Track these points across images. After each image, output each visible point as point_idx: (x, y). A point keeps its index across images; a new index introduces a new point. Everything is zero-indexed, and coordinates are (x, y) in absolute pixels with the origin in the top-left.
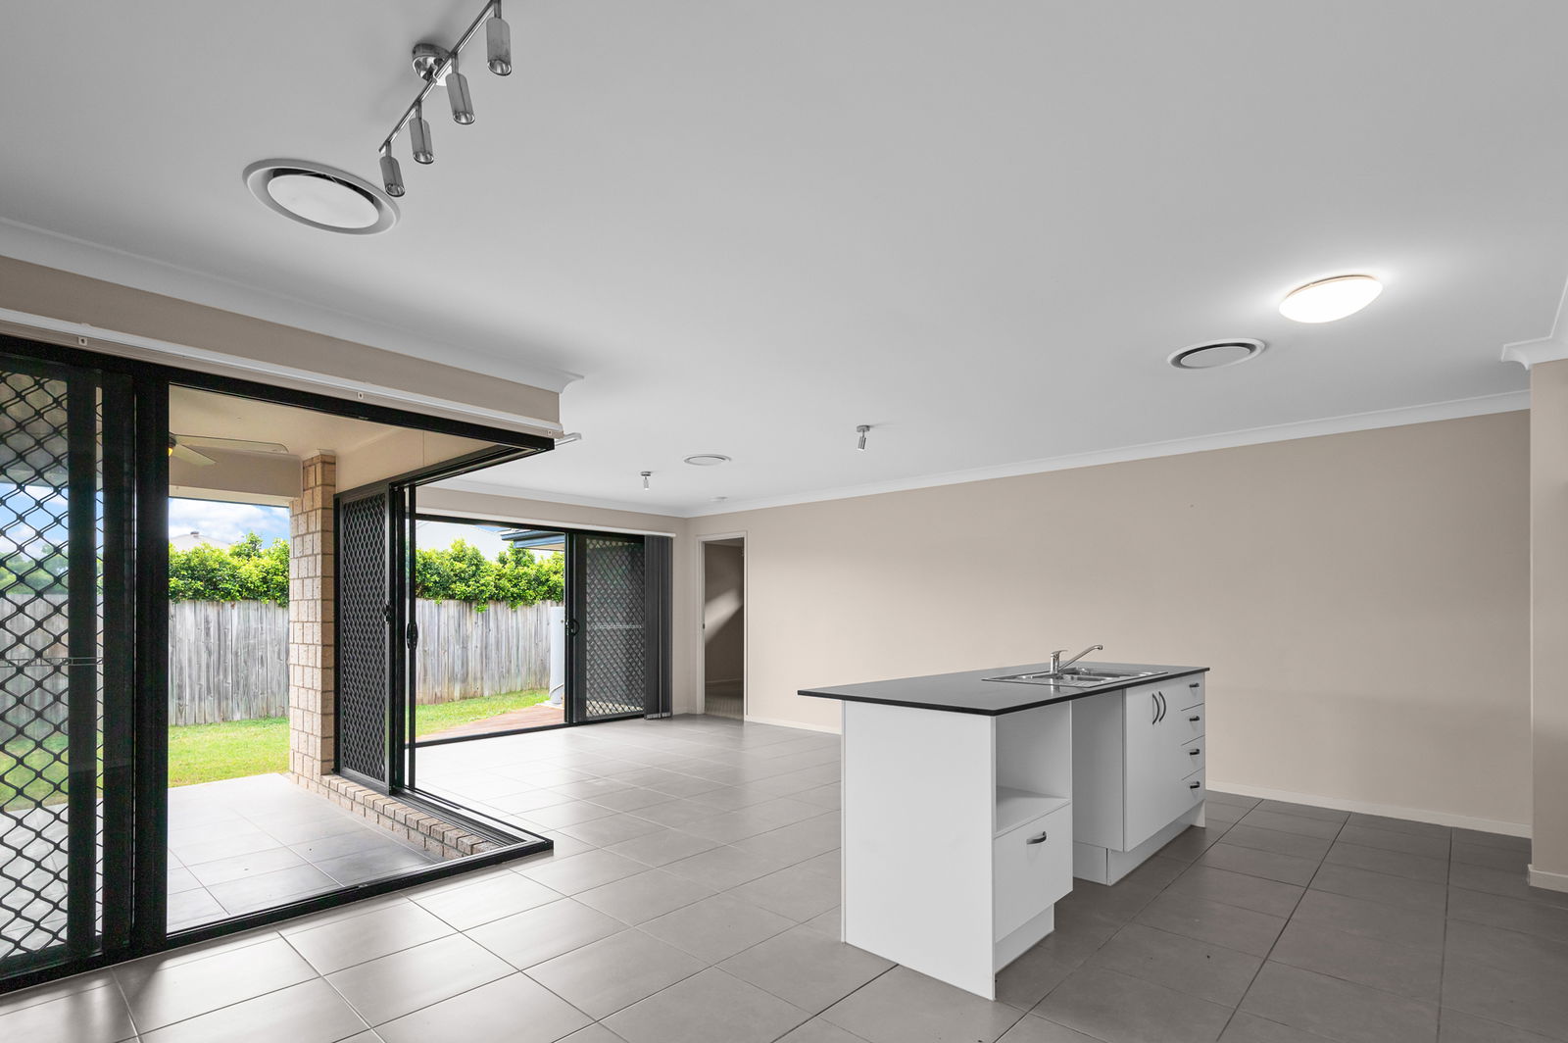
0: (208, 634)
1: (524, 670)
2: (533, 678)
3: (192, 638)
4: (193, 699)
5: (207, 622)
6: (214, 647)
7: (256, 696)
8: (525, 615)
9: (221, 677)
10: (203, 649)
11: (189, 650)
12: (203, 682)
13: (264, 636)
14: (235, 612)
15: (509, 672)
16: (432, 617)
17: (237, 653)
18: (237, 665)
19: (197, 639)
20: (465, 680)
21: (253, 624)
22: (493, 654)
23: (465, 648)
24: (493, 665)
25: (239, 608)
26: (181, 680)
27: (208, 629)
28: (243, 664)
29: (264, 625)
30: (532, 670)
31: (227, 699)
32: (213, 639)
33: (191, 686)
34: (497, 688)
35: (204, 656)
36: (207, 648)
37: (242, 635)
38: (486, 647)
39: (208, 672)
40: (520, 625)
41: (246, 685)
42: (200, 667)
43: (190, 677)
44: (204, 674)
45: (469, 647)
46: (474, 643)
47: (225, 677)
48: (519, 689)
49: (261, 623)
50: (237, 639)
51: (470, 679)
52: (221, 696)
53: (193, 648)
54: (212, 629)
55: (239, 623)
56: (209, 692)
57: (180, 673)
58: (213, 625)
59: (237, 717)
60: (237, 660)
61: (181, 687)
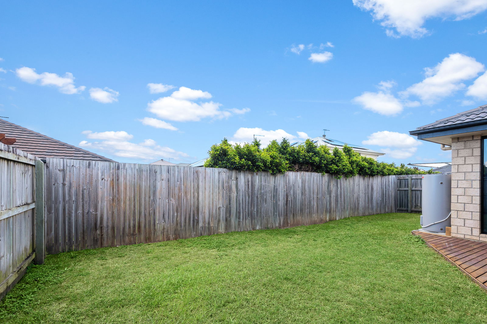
0: (248, 187)
1: (349, 209)
2: (352, 212)
3: (243, 189)
4: (243, 219)
5: (248, 182)
6: (250, 194)
7: (264, 218)
8: (349, 182)
9: (253, 208)
10: (247, 195)
11: (242, 195)
12: (247, 211)
13: (266, 189)
14: (257, 177)
15: (344, 208)
16: (320, 181)
17: (257, 197)
19: (245, 190)
20: (330, 212)
21: (263, 183)
22: (339, 200)
23: (330, 197)
24: (339, 205)
25: (259, 176)
26: (240, 210)
27: (248, 185)
28: (259, 202)
30: (352, 207)
31: (254, 219)
32: (250, 190)
33: (243, 212)
34: (340, 216)
35: (247, 198)
36: (248, 194)
37: (259, 188)
38: (337, 196)
39: (248, 206)
40: (348, 186)
41: (260, 212)
42: (246, 203)
43: (242, 208)
44: (247, 206)
45: (332, 196)
46: (333, 194)
47: (254, 209)
48: (347, 217)
49: (266, 183)
50: (258, 190)
51: (332, 211)
52: (252, 218)
54: (250, 185)
55: (259, 182)
56: (248, 216)
57: (239, 207)
58: (250, 183)
59: (258, 228)
60: (257, 200)
61: (239, 213)
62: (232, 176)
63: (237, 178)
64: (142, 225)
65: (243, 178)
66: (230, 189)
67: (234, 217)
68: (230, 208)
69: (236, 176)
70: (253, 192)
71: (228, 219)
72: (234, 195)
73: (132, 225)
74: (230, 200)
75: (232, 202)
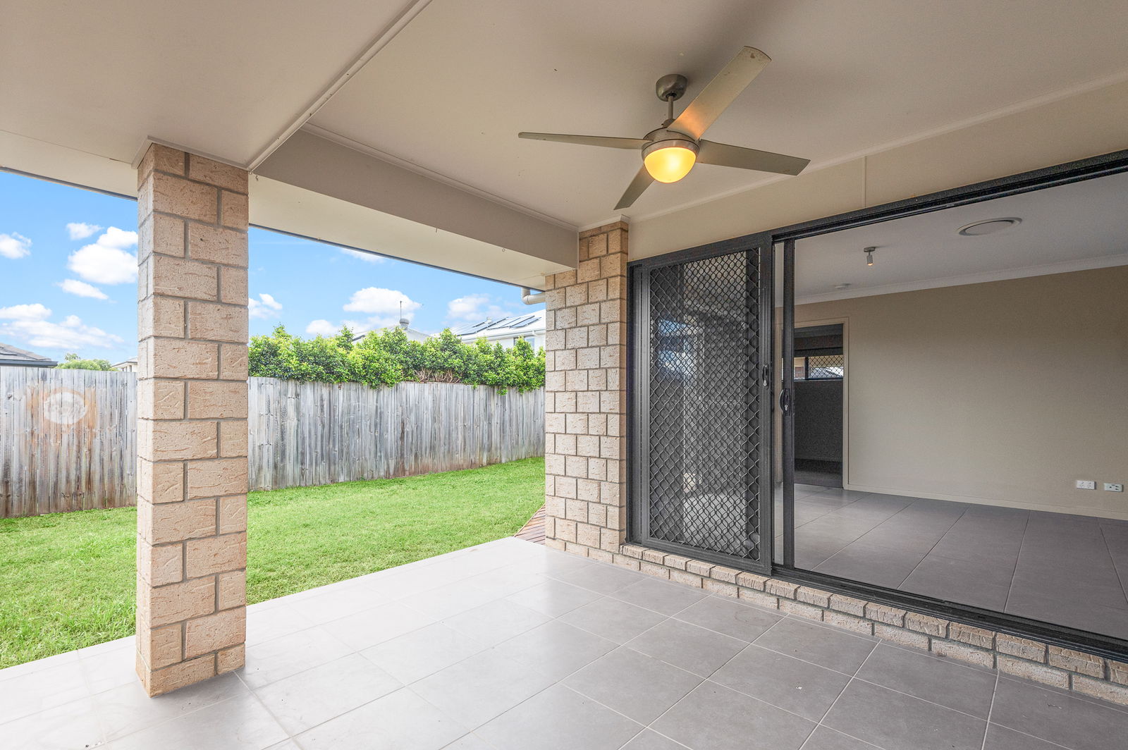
0: (322, 410)
1: (526, 442)
2: (532, 448)
3: (312, 413)
4: (311, 465)
5: (322, 400)
6: (326, 422)
7: (354, 462)
8: (527, 398)
9: (331, 446)
10: (319, 422)
11: (310, 424)
12: (319, 451)
13: (360, 412)
14: (341, 392)
15: (517, 443)
16: (469, 398)
17: (342, 426)
18: (342, 436)
19: (315, 415)
20: (489, 450)
21: (353, 402)
22: (508, 429)
23: (490, 424)
24: (507, 438)
25: (344, 389)
26: (303, 449)
27: (322, 406)
28: (346, 435)
30: (532, 442)
31: (335, 464)
32: (326, 415)
33: (310, 454)
34: (510, 457)
35: (320, 428)
36: (322, 421)
37: (346, 411)
38: (503, 423)
39: (322, 441)
40: (524, 406)
41: (348, 453)
42: (316, 438)
43: (310, 446)
44: (319, 443)
45: (493, 424)
46: (496, 420)
47: (334, 446)
48: (523, 457)
49: (358, 402)
50: (342, 415)
51: (493, 449)
52: (331, 462)
53: (312, 421)
54: (325, 406)
55: (343, 401)
56: (322, 459)
57: (303, 443)
58: (326, 403)
59: (341, 479)
60: (341, 432)
61: (303, 454)
62: (286, 391)
63: (297, 395)
64: (96, 478)
65: (310, 395)
66: (284, 413)
67: (292, 461)
68: (284, 445)
69: (296, 391)
70: (332, 418)
71: (280, 465)
72: (291, 423)
73: (73, 477)
74: (283, 433)
75: (287, 437)
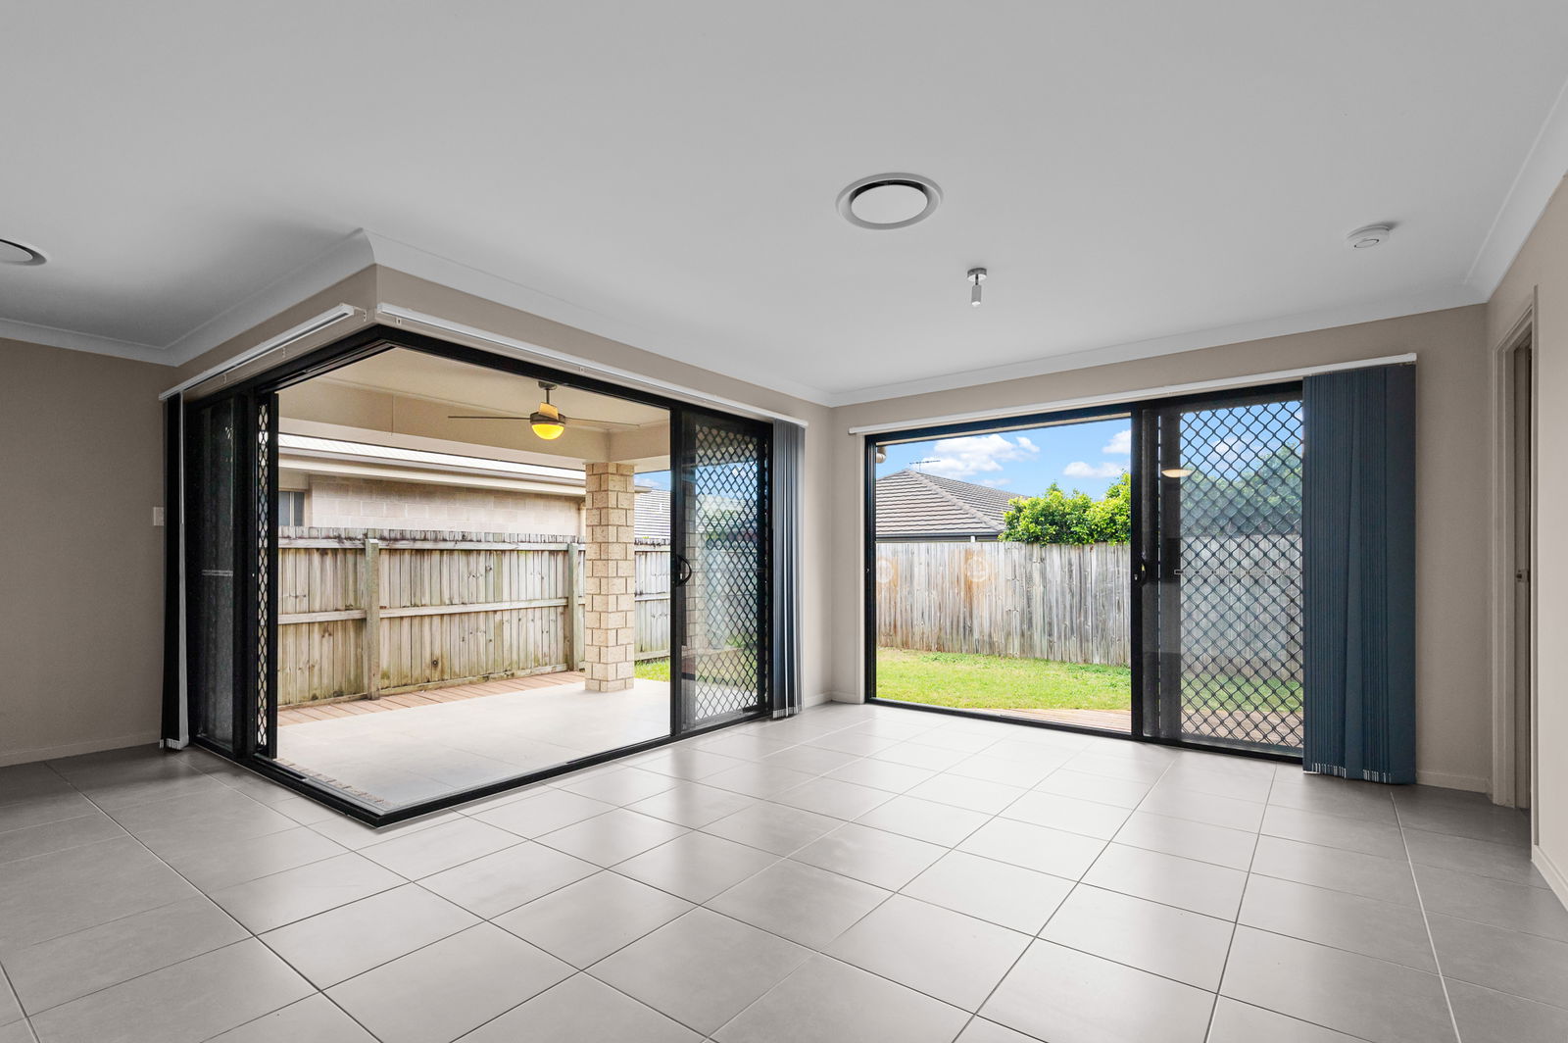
0: (1071, 577)
3: (1059, 582)
4: (1060, 637)
5: (1070, 564)
6: (1076, 590)
9: (1083, 619)
10: (1068, 591)
11: (1057, 592)
12: (1068, 623)
17: (1096, 596)
18: (1096, 609)
21: (1111, 568)
25: (1097, 551)
26: (1051, 618)
27: (1071, 571)
29: (1120, 569)
31: (1088, 641)
32: (1076, 581)
33: (1058, 625)
35: (1068, 597)
39: (1071, 612)
41: (1103, 630)
43: (1057, 616)
44: (1068, 615)
47: (1086, 619)
49: (1118, 566)
50: (1096, 583)
52: (1083, 639)
53: (1059, 589)
54: (1074, 572)
55: (1097, 565)
56: (1072, 633)
57: (1050, 613)
58: (1075, 568)
59: (1097, 660)
60: (1096, 603)
61: (1050, 624)
62: (1032, 555)
63: (1042, 560)
64: (899, 624)
65: (1057, 557)
66: (1029, 579)
67: (1039, 631)
68: (1030, 613)
69: (1041, 555)
70: (1083, 586)
71: (1027, 633)
72: (1037, 590)
73: (887, 623)
74: (1029, 599)
75: (1033, 604)
